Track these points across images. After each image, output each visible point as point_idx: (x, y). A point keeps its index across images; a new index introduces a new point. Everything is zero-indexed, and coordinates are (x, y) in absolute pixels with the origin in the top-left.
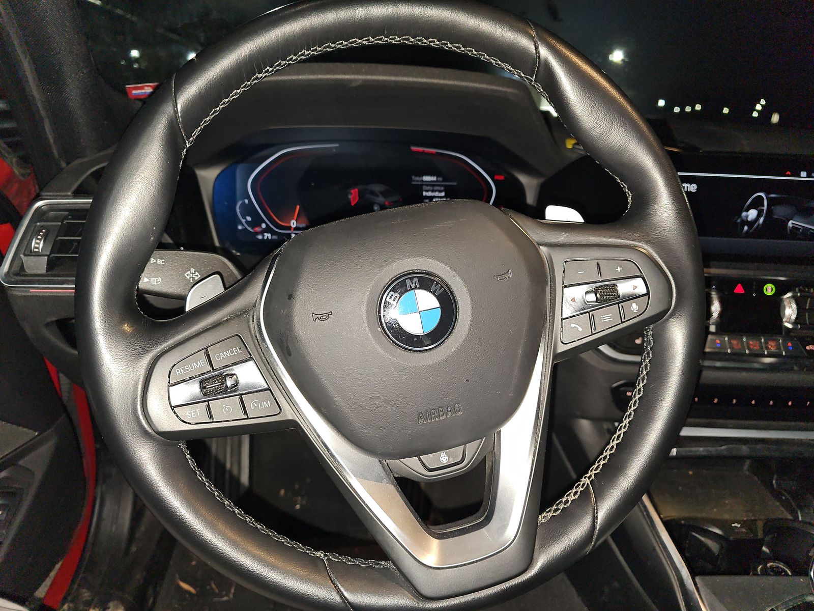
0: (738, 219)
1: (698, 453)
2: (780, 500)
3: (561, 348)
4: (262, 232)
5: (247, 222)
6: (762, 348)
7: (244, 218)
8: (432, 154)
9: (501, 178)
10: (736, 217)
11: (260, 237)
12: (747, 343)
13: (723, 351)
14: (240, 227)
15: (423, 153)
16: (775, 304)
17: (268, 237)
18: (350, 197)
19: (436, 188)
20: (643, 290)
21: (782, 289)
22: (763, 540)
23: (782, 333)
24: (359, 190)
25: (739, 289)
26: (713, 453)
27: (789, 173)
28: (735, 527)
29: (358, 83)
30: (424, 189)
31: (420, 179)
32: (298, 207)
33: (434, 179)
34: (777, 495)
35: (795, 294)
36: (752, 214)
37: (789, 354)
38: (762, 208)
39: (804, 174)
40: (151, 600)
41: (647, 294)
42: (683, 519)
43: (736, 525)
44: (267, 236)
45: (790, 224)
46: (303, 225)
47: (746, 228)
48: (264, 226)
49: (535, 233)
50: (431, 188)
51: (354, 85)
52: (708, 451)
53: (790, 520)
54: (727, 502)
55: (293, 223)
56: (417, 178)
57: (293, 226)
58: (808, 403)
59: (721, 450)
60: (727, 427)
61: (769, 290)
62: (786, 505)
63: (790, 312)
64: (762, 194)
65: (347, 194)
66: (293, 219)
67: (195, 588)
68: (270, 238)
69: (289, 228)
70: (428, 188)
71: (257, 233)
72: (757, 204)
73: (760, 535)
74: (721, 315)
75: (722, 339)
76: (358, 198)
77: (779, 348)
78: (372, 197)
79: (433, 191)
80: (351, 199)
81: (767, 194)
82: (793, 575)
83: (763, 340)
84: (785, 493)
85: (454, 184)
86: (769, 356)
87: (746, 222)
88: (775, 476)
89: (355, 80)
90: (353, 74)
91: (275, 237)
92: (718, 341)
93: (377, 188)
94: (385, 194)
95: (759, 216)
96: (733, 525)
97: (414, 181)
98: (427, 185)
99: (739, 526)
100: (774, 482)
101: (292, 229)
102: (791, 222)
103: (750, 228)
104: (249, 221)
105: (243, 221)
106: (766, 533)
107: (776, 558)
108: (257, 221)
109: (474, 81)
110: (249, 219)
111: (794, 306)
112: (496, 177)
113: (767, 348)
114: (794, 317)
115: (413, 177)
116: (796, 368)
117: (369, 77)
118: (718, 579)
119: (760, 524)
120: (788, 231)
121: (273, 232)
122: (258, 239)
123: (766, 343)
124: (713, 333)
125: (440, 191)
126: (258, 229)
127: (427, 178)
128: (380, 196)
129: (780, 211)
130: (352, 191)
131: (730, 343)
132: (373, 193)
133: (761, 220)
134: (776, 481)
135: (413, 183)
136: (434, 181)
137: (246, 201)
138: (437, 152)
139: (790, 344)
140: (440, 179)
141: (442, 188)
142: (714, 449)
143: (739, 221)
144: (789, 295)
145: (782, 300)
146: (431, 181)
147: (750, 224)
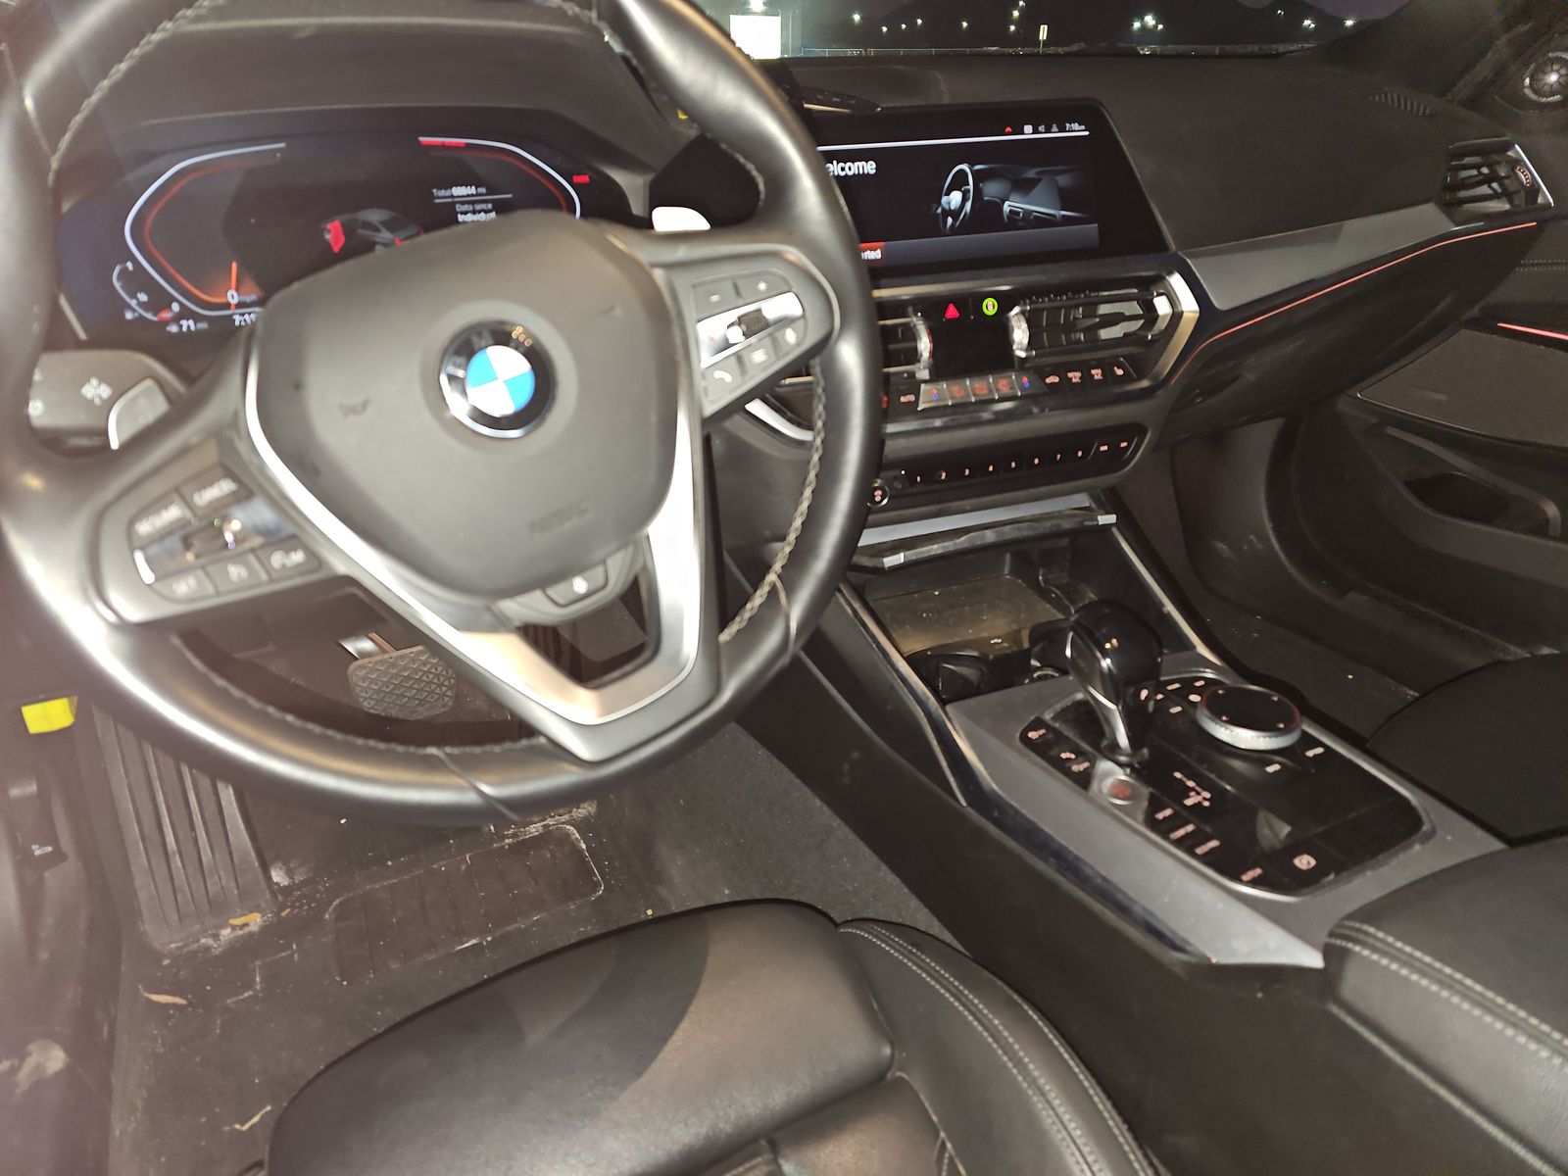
0: (937, 209)
1: (933, 553)
2: (1050, 601)
3: (710, 408)
4: (177, 319)
5: (141, 304)
6: (991, 391)
7: (134, 296)
8: (457, 147)
9: (584, 179)
10: (935, 205)
11: (174, 329)
12: (972, 388)
13: (942, 403)
14: (129, 316)
15: (443, 146)
16: (1000, 327)
17: (189, 327)
18: (328, 237)
19: (478, 207)
20: (797, 311)
21: (1006, 302)
22: (1028, 651)
23: (1014, 366)
24: (341, 223)
25: (952, 312)
26: (952, 549)
27: (1009, 129)
28: (995, 643)
29: (308, 32)
30: (458, 210)
31: (448, 193)
32: (234, 265)
33: (472, 190)
34: (1043, 593)
35: (1024, 308)
36: (955, 198)
37: (1025, 393)
38: (967, 187)
39: (1028, 129)
40: (106, 1029)
41: (803, 316)
42: (929, 649)
43: (996, 641)
44: (187, 324)
45: (1006, 207)
46: (253, 297)
47: (950, 220)
48: (175, 307)
49: (643, 251)
50: (471, 208)
51: (302, 35)
52: (944, 547)
53: (1062, 620)
54: (985, 618)
55: (233, 297)
56: (442, 193)
57: (234, 301)
58: (1059, 456)
59: (961, 543)
60: (964, 511)
61: (990, 307)
62: (1057, 604)
63: (1020, 335)
64: (965, 167)
65: (321, 233)
66: (230, 289)
67: (182, 996)
68: (193, 328)
69: (227, 306)
70: (465, 208)
71: (167, 322)
72: (959, 182)
73: (1026, 645)
74: (933, 354)
75: (939, 387)
76: (343, 239)
77: (1012, 388)
78: (366, 233)
79: (474, 212)
80: (331, 241)
81: (972, 164)
82: (1060, 676)
83: (991, 380)
84: (1055, 589)
85: (510, 196)
86: (1002, 400)
87: (947, 213)
88: (1041, 571)
89: (303, 27)
90: (297, 15)
91: (203, 326)
92: (935, 391)
93: (375, 216)
94: (389, 225)
95: (964, 200)
96: (992, 642)
97: (439, 198)
98: (463, 203)
99: (1000, 641)
100: (1040, 578)
101: (233, 307)
102: (1007, 203)
103: (955, 219)
104: (144, 303)
105: (133, 303)
106: (1033, 641)
107: (1044, 666)
108: (160, 301)
109: (507, 18)
110: (143, 297)
111: (1024, 325)
112: (577, 179)
113: (998, 390)
114: (1026, 341)
115: (435, 191)
116: (1035, 410)
117: (327, 20)
118: (973, 702)
119: (1025, 635)
120: (1005, 216)
121: (197, 318)
122: (169, 333)
123: (996, 383)
124: (925, 382)
125: (486, 212)
126: (167, 315)
127: (458, 191)
128: (383, 230)
129: (991, 190)
130: (328, 226)
131: (949, 391)
132: (367, 225)
133: (968, 206)
134: (1043, 576)
135: (437, 201)
136: (472, 195)
137: (130, 265)
138: (467, 144)
139: (1025, 379)
140: (482, 190)
141: (490, 206)
142: (951, 543)
143: (939, 211)
144: (1017, 310)
145: (1008, 319)
146: (468, 196)
147: (955, 214)
